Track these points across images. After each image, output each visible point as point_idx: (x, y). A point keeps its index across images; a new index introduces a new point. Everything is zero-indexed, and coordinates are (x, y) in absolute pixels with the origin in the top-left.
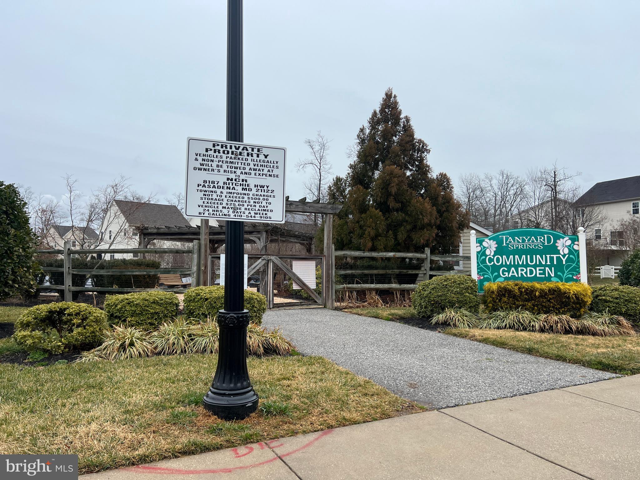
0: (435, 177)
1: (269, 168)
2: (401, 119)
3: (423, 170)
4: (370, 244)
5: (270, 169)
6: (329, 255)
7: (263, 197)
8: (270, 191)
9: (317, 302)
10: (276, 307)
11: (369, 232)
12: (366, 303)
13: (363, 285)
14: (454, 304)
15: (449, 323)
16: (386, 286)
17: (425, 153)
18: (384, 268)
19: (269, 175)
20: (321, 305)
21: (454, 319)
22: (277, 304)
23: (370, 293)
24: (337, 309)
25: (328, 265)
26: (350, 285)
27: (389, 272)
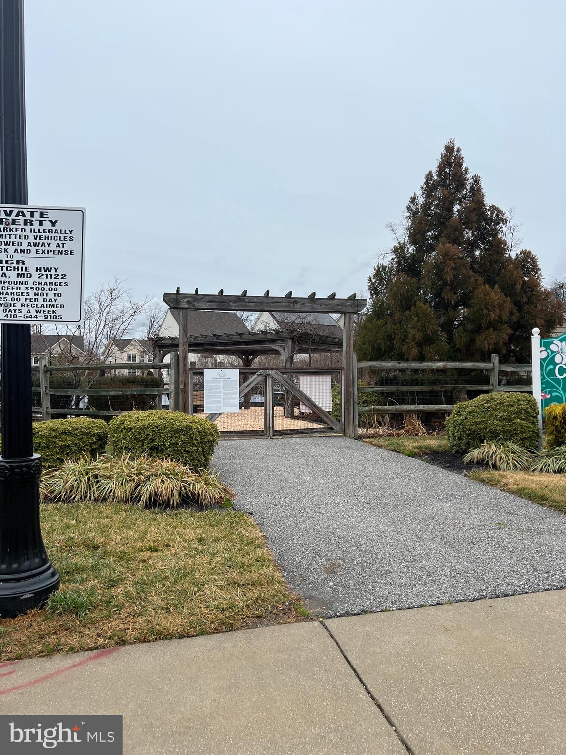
0: (514, 256)
1: (58, 241)
2: (467, 180)
3: (497, 247)
4: (415, 351)
5: (60, 242)
6: (349, 368)
7: (49, 286)
8: (60, 277)
9: (333, 429)
10: (277, 435)
11: (414, 335)
12: (403, 431)
13: (398, 406)
14: (498, 435)
15: (488, 461)
16: (432, 407)
17: (501, 225)
18: (432, 384)
19: (59, 251)
20: (340, 432)
21: (494, 457)
22: (279, 431)
23: (410, 416)
24: (360, 438)
25: (347, 381)
26: (380, 407)
27: (437, 388)
